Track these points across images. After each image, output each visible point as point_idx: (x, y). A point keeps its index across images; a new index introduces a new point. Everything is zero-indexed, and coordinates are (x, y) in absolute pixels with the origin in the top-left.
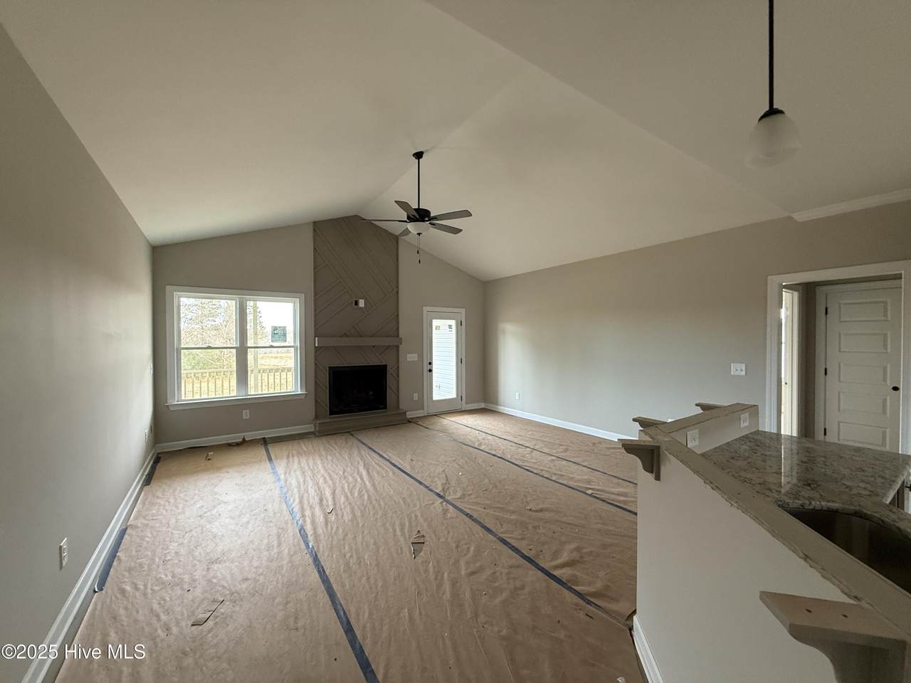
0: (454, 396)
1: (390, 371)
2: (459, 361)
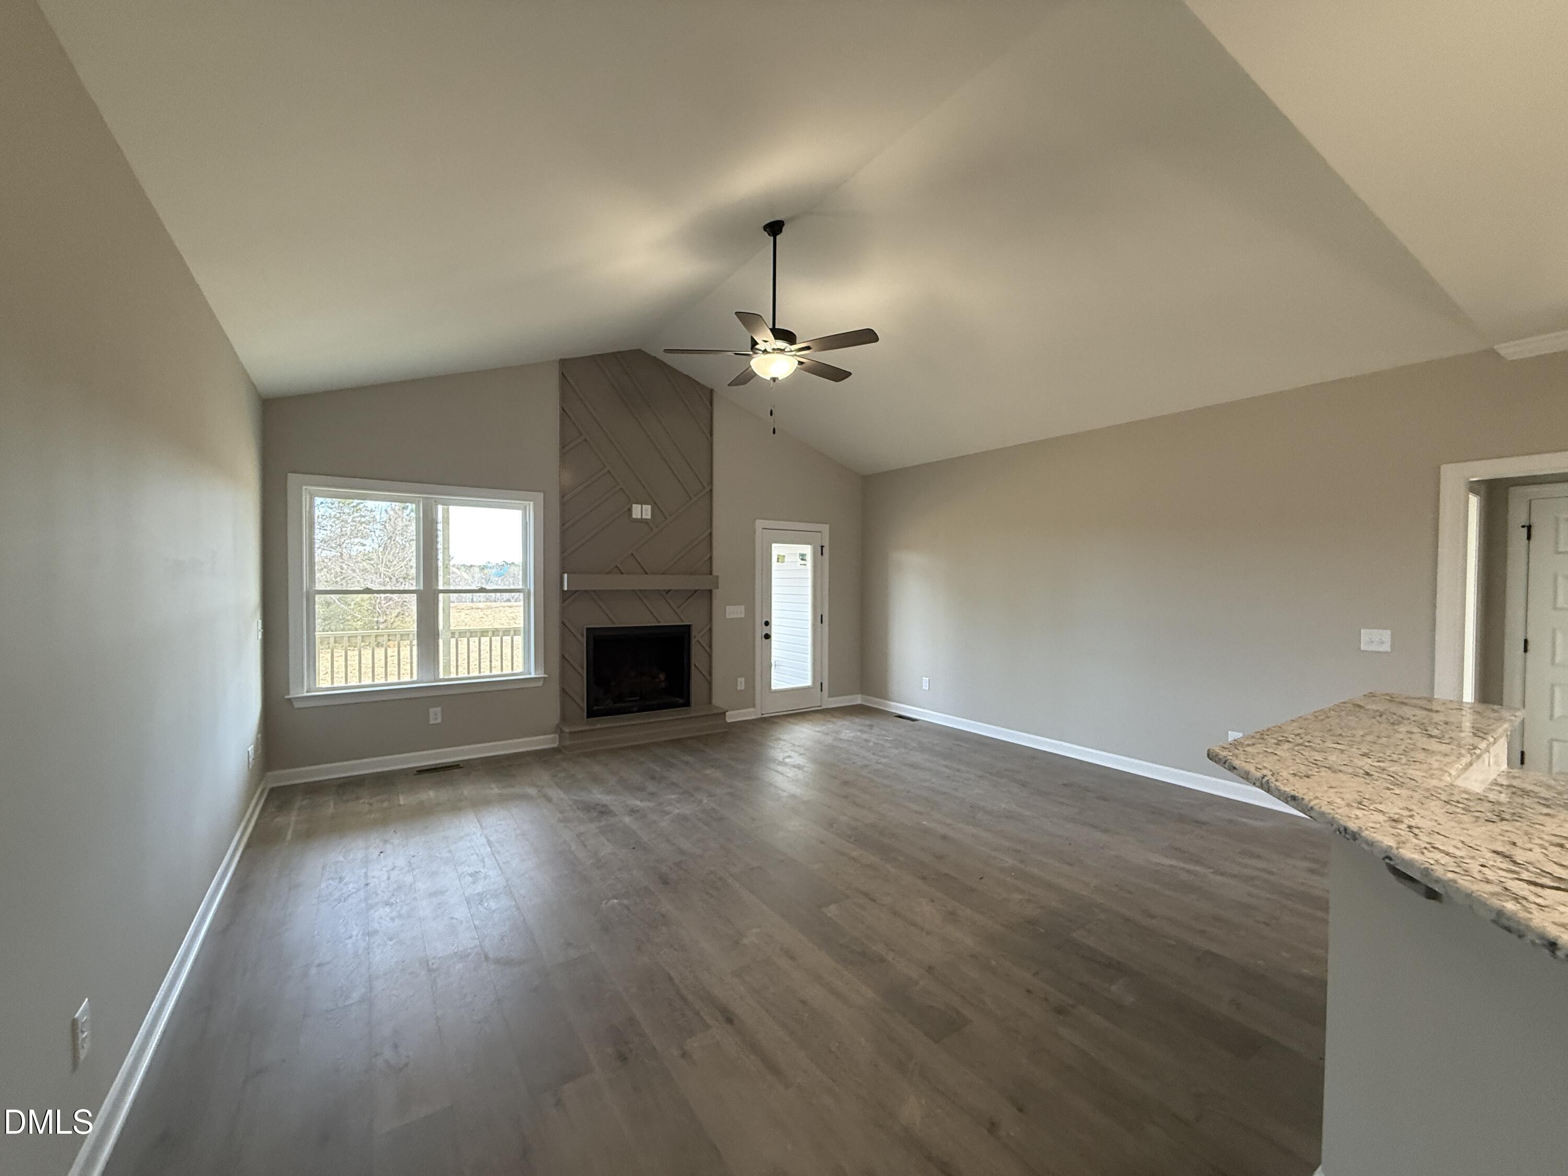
0: (808, 683)
1: (697, 636)
2: (819, 619)
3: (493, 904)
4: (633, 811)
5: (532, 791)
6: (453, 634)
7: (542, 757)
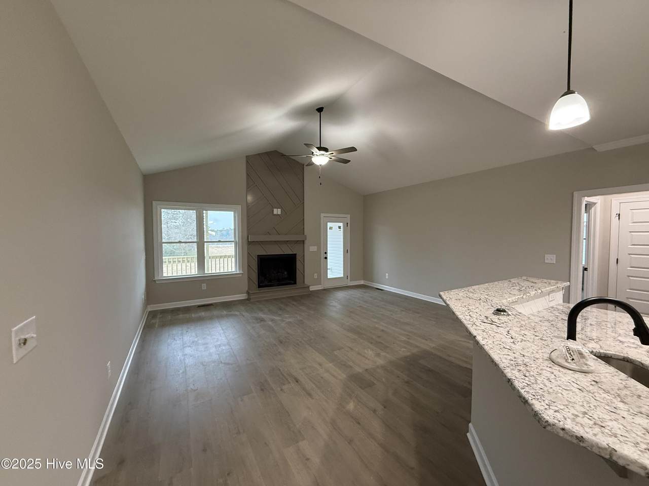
0: (342, 276)
1: (298, 258)
2: (346, 251)
3: (224, 348)
4: (272, 320)
5: (237, 313)
6: (210, 257)
7: (241, 302)
